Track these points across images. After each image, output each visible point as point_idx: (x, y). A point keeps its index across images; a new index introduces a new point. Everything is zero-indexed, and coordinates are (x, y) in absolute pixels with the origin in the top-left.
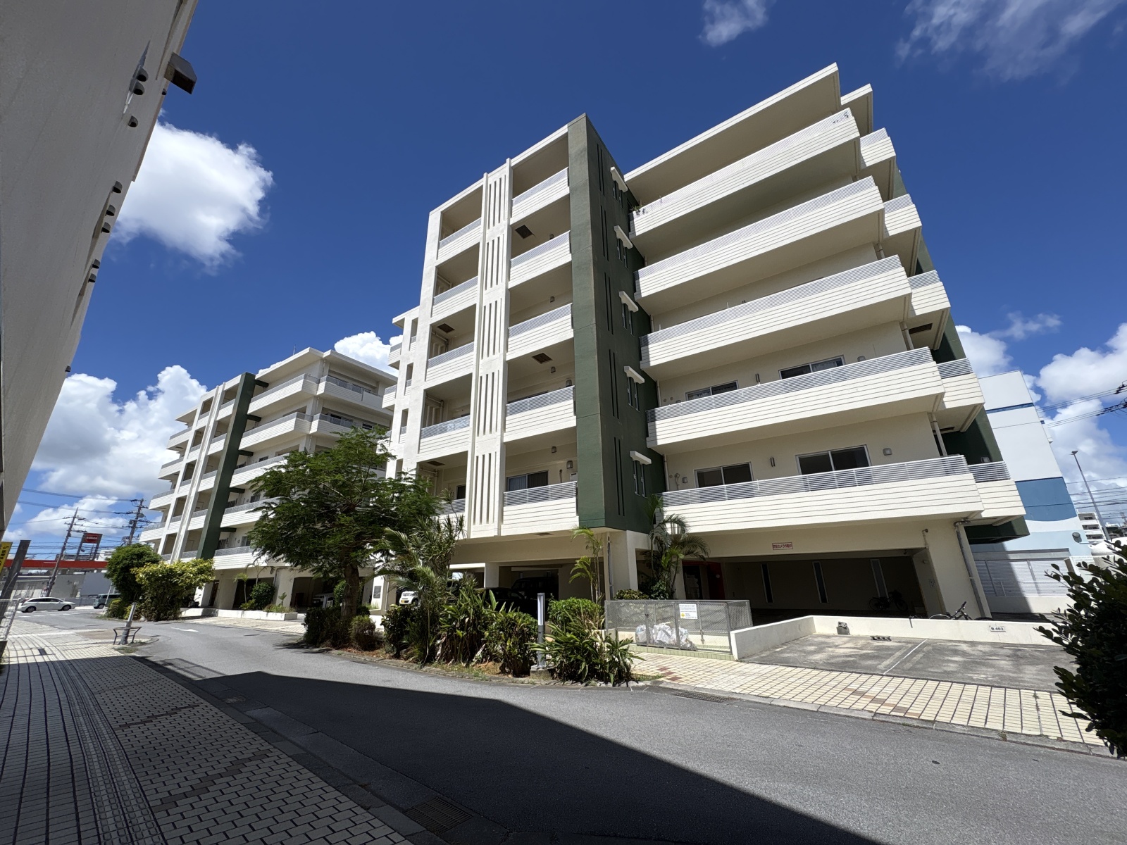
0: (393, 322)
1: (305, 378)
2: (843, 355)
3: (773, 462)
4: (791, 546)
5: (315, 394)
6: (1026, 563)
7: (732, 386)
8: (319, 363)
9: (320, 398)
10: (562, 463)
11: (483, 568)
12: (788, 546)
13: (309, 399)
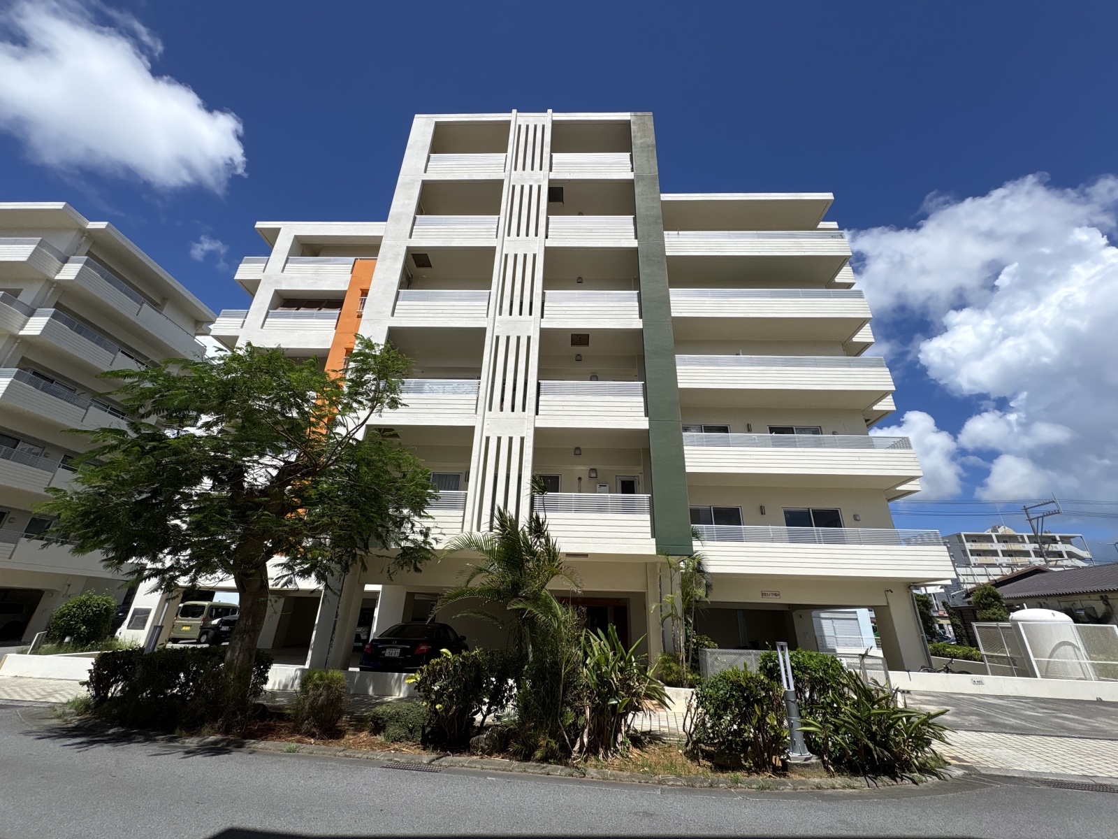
0: (256, 226)
1: (39, 244)
2: (820, 427)
3: (762, 511)
4: (779, 595)
5: (51, 275)
6: (830, 621)
7: (724, 429)
8: (74, 233)
9: (62, 286)
10: (582, 469)
11: (377, 593)
12: (776, 595)
13: (38, 280)
